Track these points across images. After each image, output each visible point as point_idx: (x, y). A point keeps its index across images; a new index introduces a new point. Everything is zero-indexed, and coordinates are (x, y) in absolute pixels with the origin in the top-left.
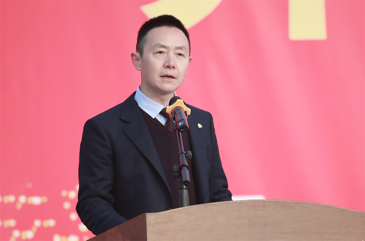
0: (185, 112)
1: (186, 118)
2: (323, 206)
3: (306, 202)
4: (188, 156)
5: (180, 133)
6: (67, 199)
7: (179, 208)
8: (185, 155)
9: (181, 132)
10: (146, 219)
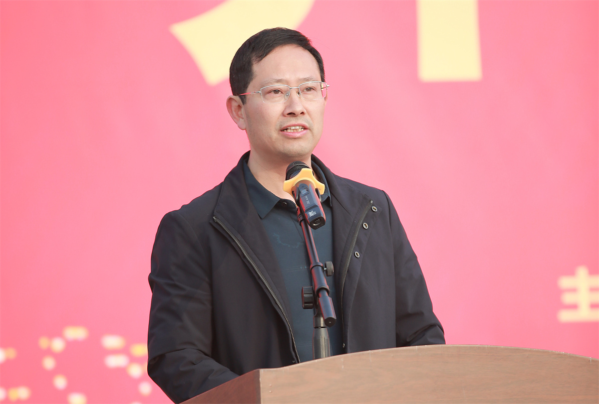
0: (317, 190)
2: (559, 354)
3: (530, 349)
4: (326, 270)
5: (310, 227)
6: (49, 352)
8: (323, 268)
9: (313, 227)
10: (260, 379)
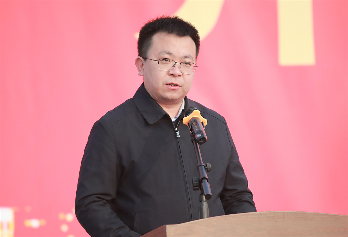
0: (202, 123)
1: (203, 129)
4: (207, 168)
5: (198, 144)
6: (65, 222)
7: (199, 220)
8: (205, 167)
9: (200, 144)
10: (167, 231)
